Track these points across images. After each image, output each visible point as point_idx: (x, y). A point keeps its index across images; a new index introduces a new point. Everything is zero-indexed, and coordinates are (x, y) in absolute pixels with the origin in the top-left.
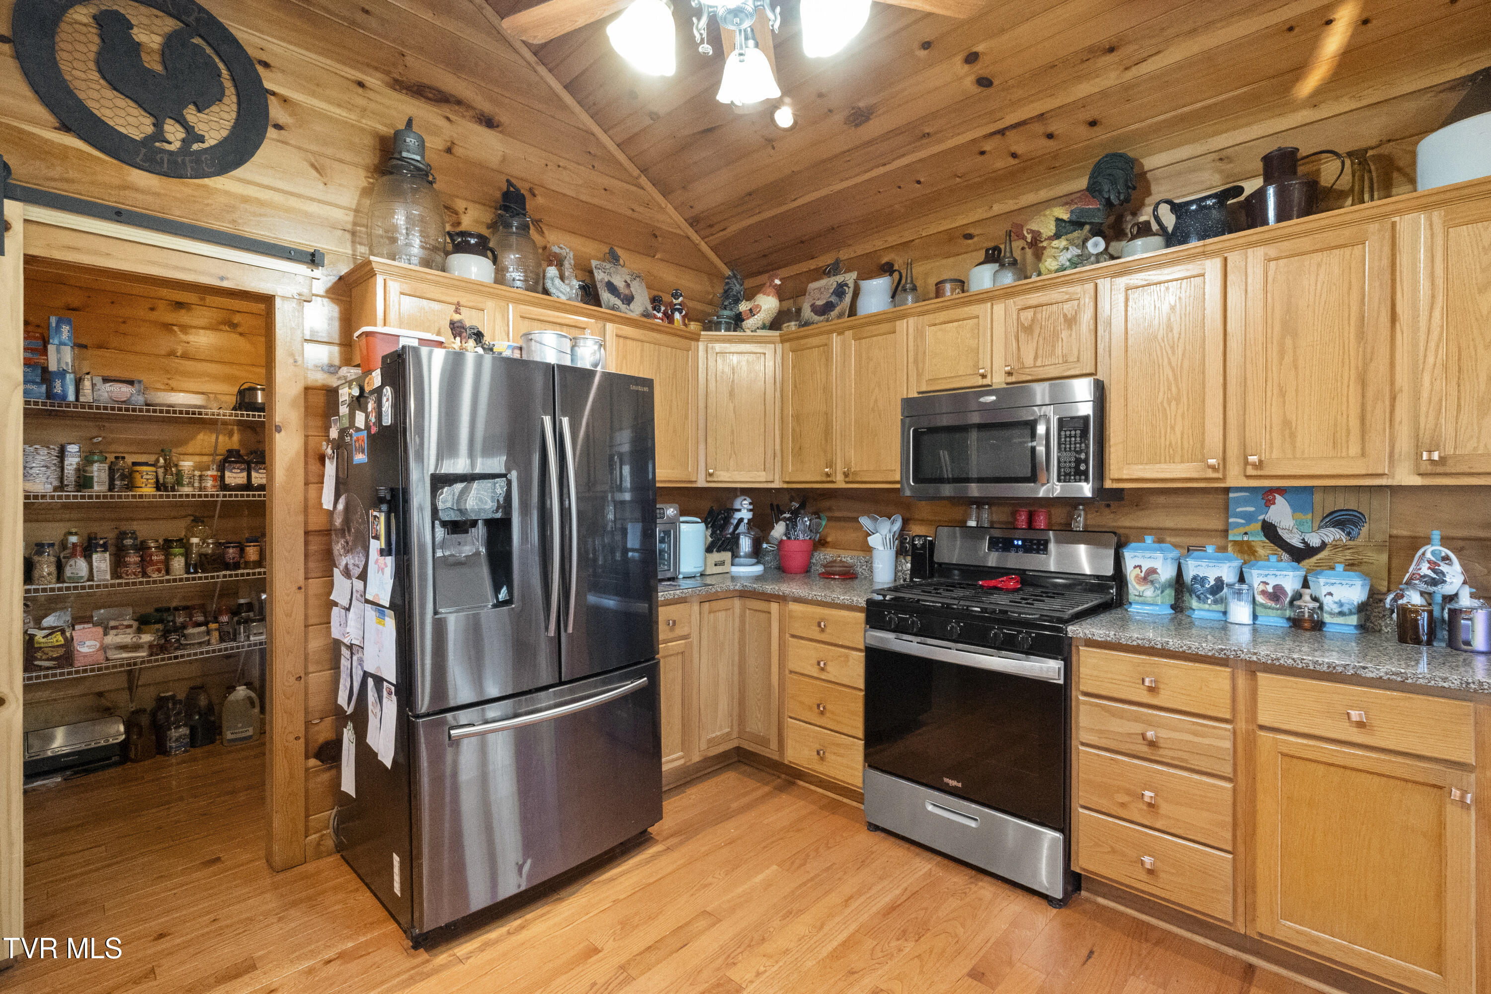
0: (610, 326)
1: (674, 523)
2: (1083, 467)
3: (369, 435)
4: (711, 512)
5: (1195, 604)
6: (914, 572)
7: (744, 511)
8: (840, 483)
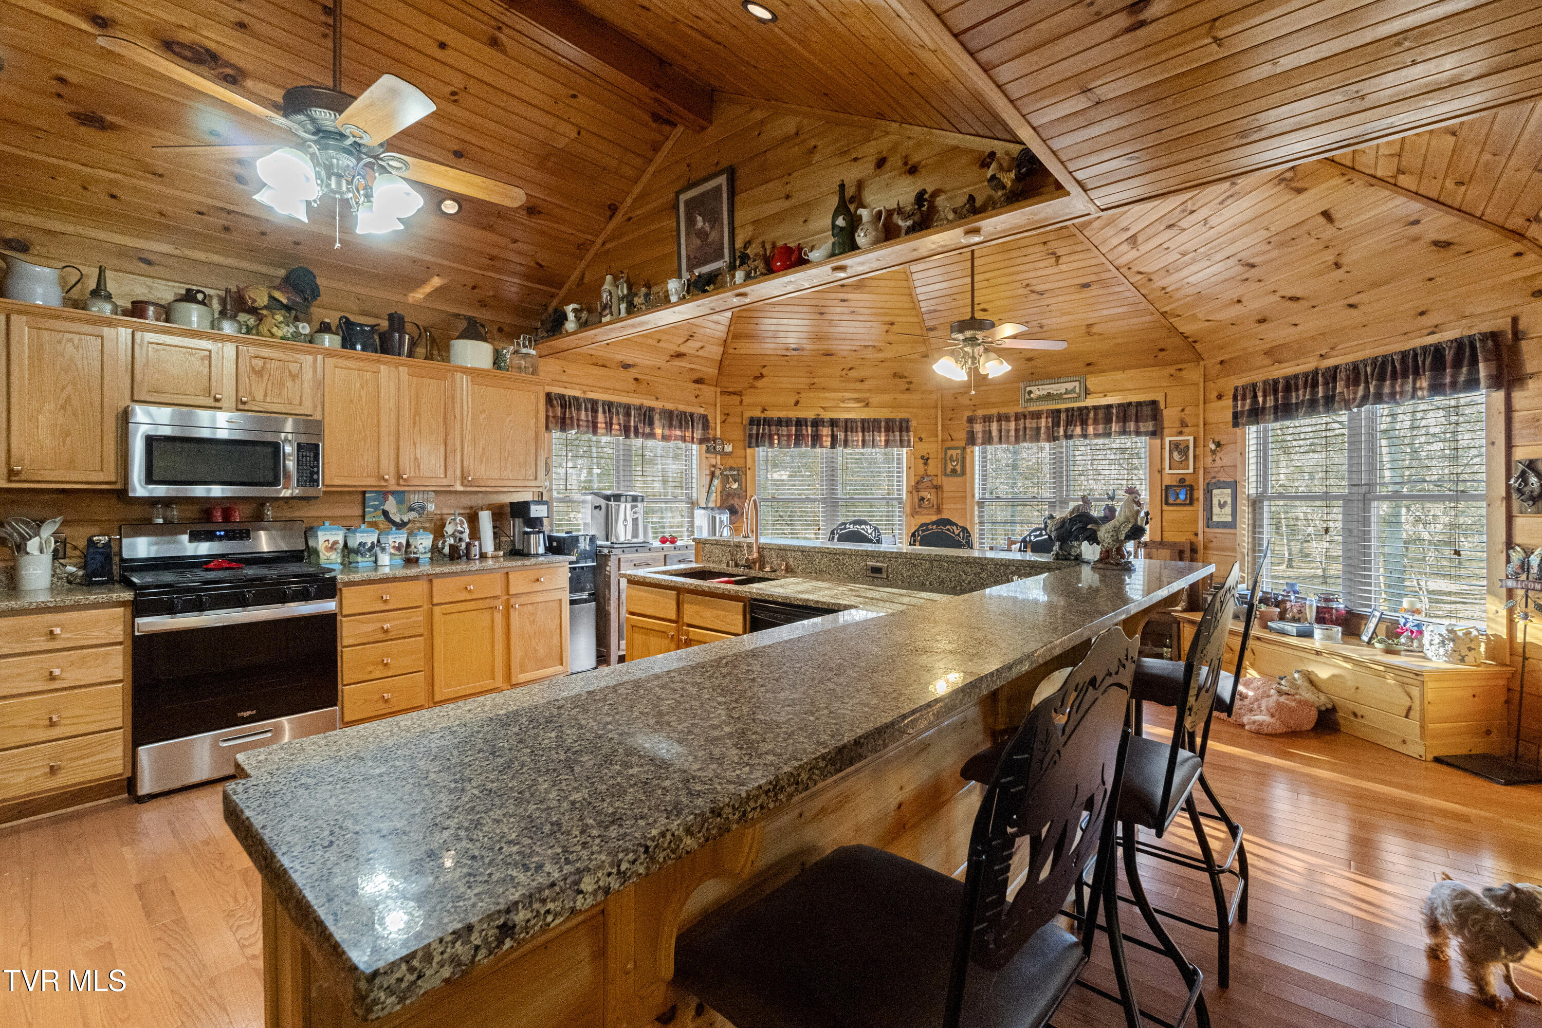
2: (315, 477)
5: (359, 559)
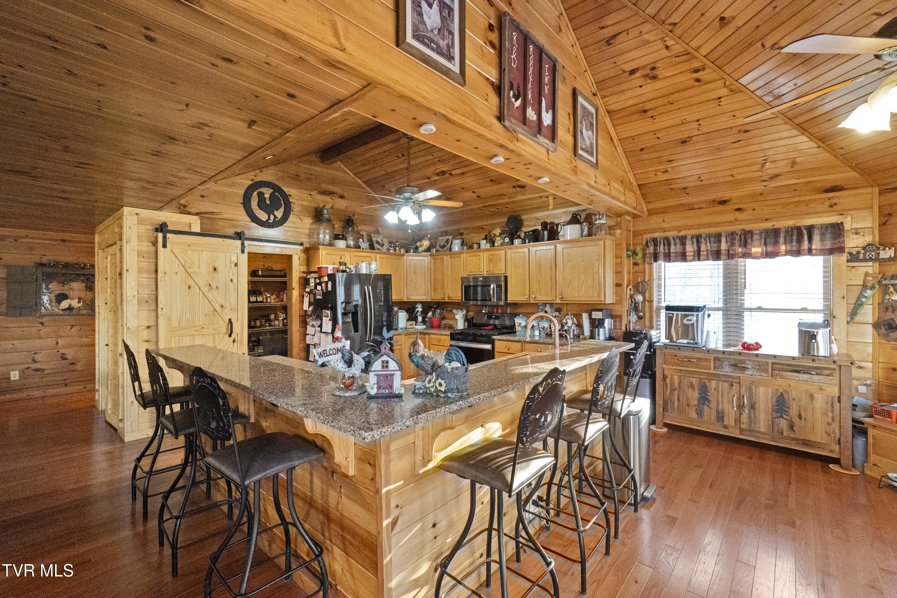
0: (378, 255)
1: (397, 312)
2: (501, 297)
3: (323, 293)
4: (408, 309)
6: (468, 326)
7: (419, 308)
8: (447, 300)
